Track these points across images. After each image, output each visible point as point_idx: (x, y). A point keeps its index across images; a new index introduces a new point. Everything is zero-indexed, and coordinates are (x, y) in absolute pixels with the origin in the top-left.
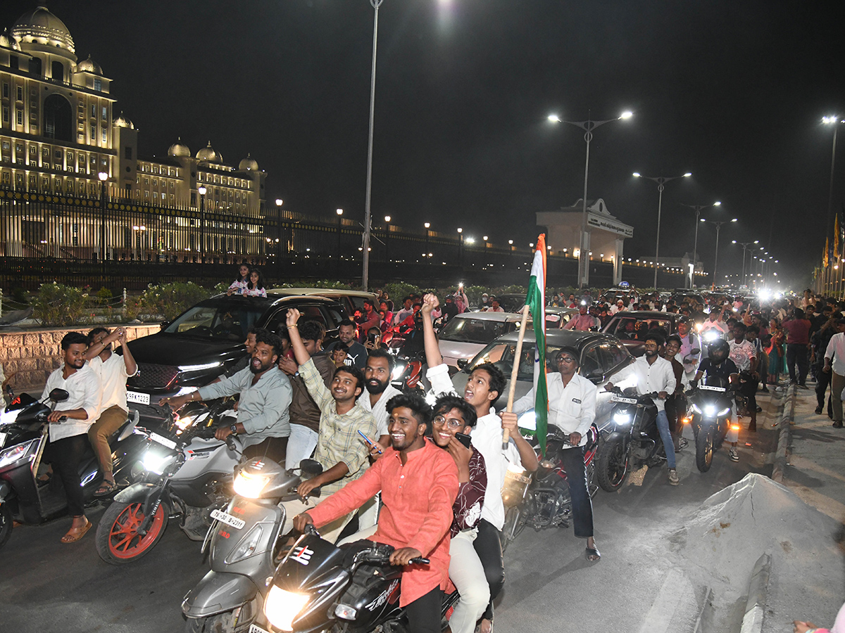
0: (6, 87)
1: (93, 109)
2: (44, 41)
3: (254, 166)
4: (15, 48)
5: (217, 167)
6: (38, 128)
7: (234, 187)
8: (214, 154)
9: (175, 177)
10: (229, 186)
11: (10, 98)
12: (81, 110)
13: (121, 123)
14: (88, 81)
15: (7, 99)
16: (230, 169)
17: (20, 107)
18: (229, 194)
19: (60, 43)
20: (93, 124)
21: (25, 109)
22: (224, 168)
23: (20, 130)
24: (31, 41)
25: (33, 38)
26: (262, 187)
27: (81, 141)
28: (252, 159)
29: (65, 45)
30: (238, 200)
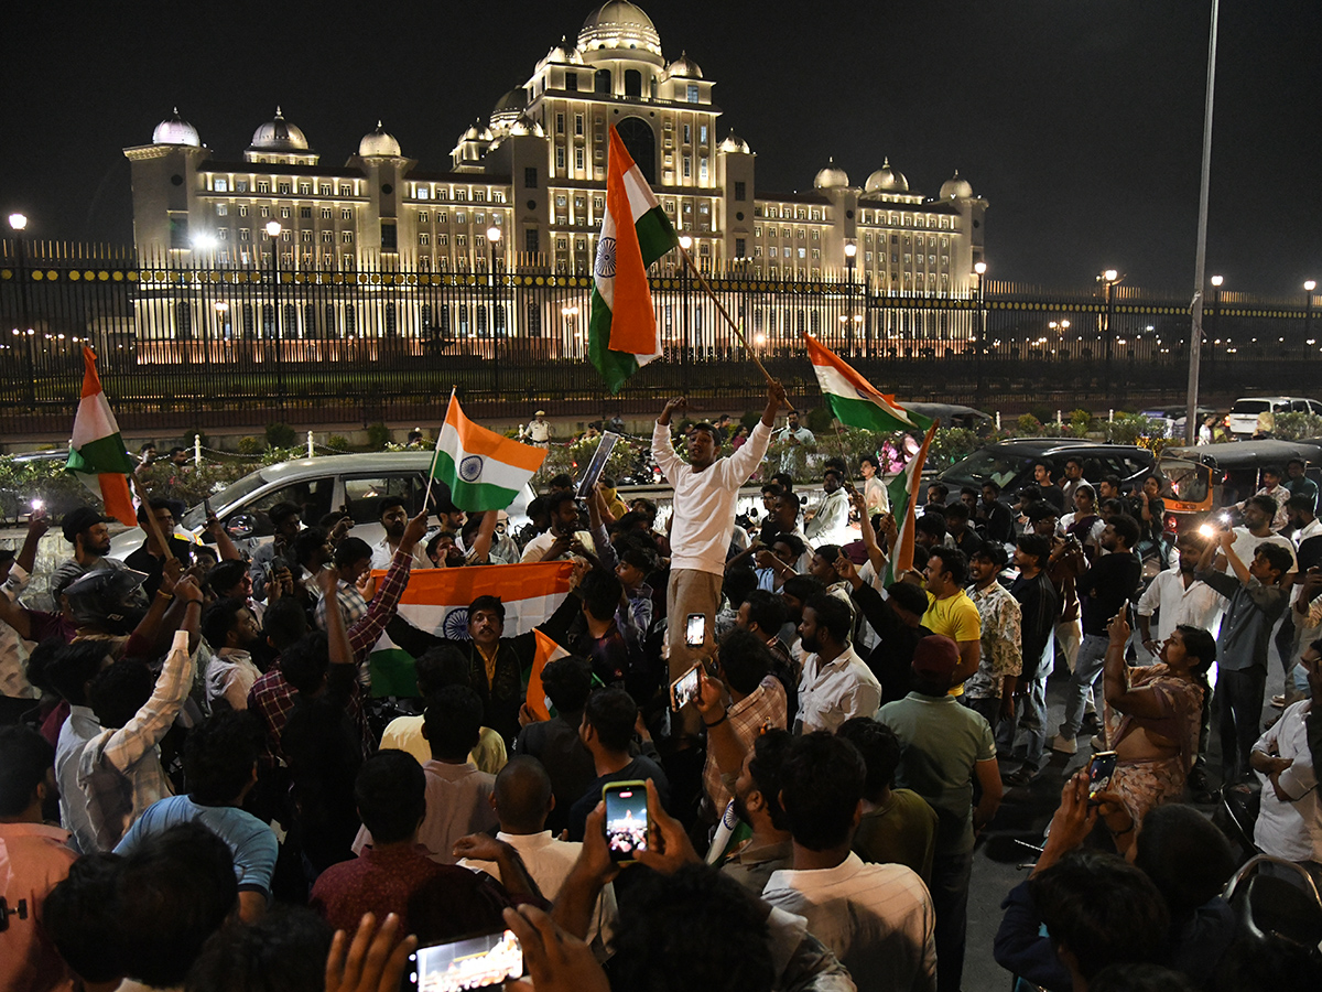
0: (560, 118)
1: (687, 132)
2: (612, 43)
3: (964, 190)
4: (572, 61)
5: (896, 198)
6: (605, 171)
7: (925, 229)
8: (891, 177)
9: (820, 221)
10: (915, 229)
11: (566, 134)
12: (668, 136)
13: (729, 146)
14: (678, 90)
15: (563, 135)
16: (919, 199)
17: (579, 144)
18: (917, 241)
19: (637, 44)
20: (686, 153)
21: (587, 145)
22: (908, 199)
23: (580, 177)
24: (597, 48)
25: (600, 42)
26: (976, 224)
27: (668, 180)
28: (960, 179)
29: (642, 44)
30: (933, 251)
